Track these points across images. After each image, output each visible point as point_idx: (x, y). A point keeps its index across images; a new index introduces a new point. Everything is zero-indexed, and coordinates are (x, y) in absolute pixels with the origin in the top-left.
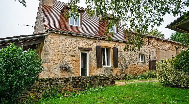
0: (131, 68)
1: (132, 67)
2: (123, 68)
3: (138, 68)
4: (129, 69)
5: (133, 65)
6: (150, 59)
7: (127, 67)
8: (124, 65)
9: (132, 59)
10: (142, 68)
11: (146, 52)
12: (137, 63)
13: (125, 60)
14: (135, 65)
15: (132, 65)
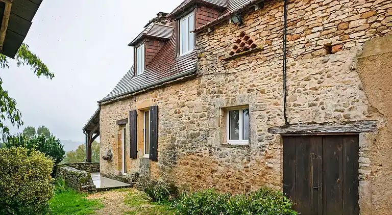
0: (188, 166)
1: (190, 162)
2: (166, 164)
3: (213, 171)
4: (181, 170)
5: (193, 156)
6: (287, 124)
7: (175, 163)
8: (170, 156)
9: (193, 136)
10: (231, 170)
11: (263, 92)
12: (207, 151)
13: (173, 139)
14: (201, 156)
15: (189, 157)
